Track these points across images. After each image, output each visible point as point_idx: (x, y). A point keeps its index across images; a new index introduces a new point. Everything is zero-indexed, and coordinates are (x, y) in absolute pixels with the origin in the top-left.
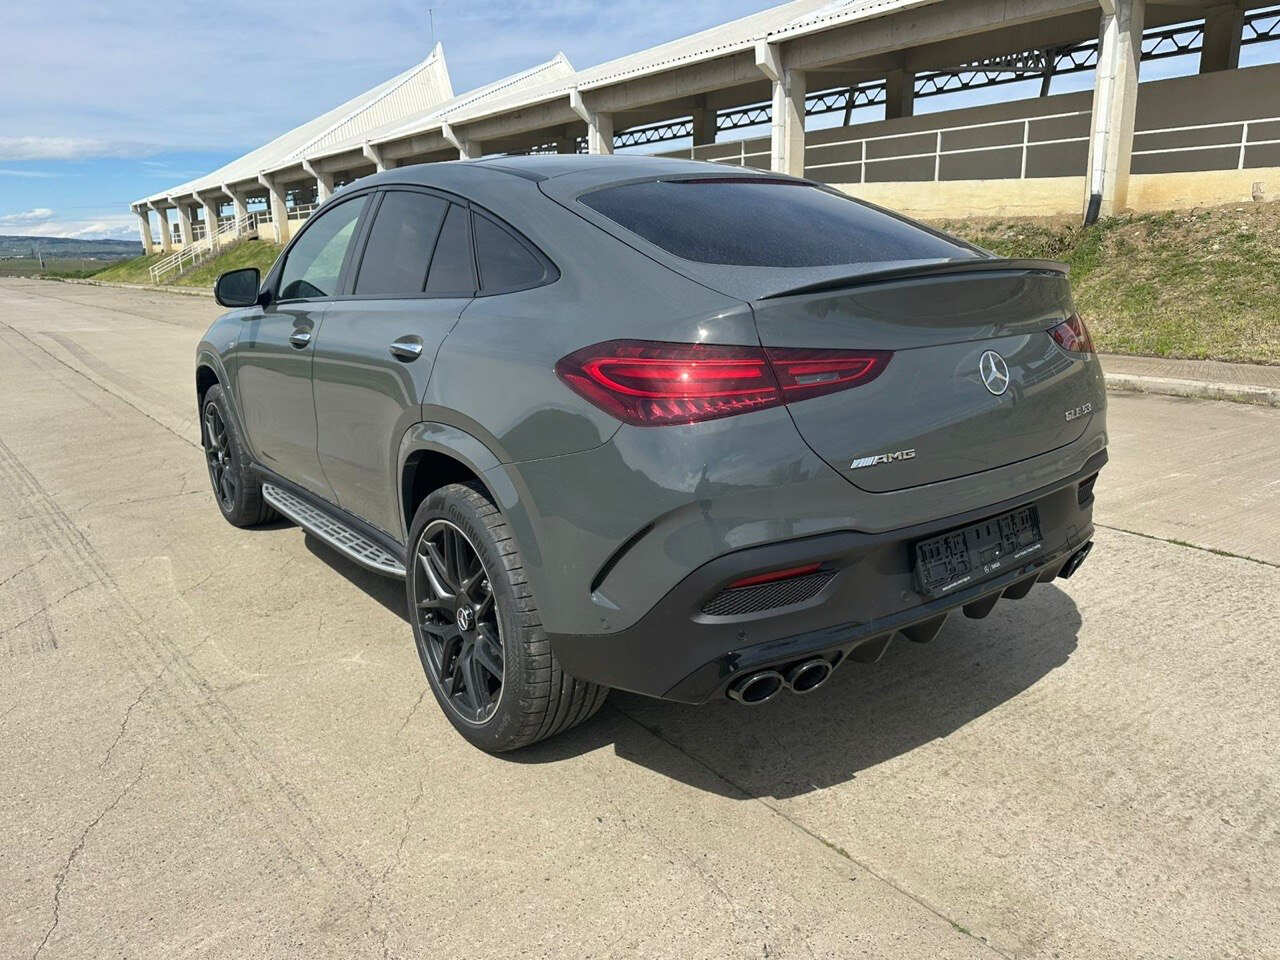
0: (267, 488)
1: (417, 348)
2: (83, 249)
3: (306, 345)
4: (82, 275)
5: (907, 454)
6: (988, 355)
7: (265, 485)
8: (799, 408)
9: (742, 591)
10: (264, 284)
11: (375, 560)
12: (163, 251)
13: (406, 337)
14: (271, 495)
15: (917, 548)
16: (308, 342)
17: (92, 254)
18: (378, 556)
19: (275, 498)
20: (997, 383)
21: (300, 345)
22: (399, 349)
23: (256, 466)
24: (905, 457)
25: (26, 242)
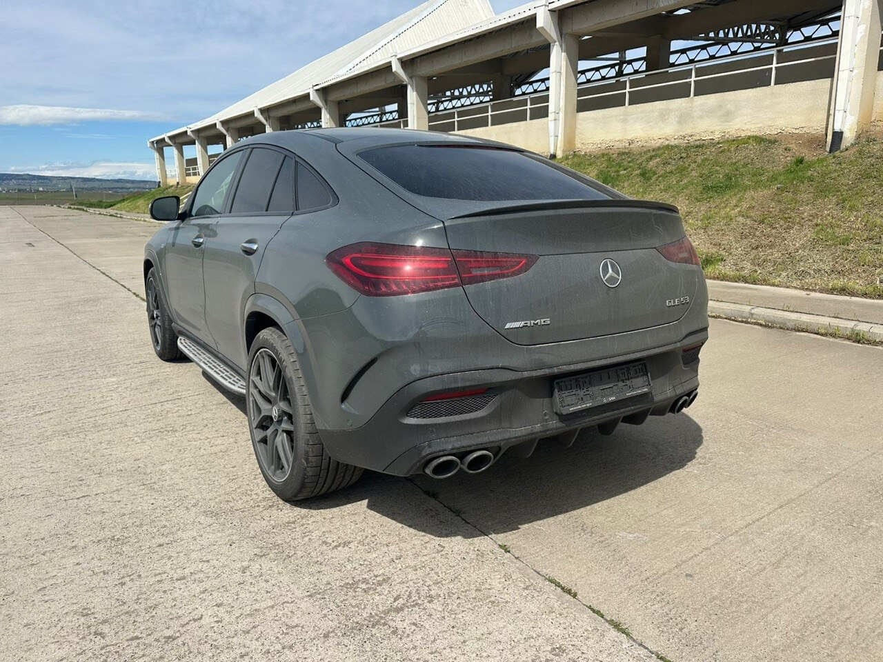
0: (181, 339)
1: (255, 247)
2: (105, 185)
3: (200, 245)
4: (104, 205)
5: (544, 322)
6: (606, 262)
7: (180, 338)
8: (470, 288)
9: (432, 403)
10: (182, 207)
11: (234, 385)
12: (178, 183)
13: (251, 240)
14: (183, 345)
15: (555, 383)
16: (202, 243)
17: (110, 189)
18: (237, 383)
19: (184, 346)
20: (612, 279)
21: (198, 245)
22: (245, 247)
23: (176, 325)
24: (543, 323)
25: (67, 181)
